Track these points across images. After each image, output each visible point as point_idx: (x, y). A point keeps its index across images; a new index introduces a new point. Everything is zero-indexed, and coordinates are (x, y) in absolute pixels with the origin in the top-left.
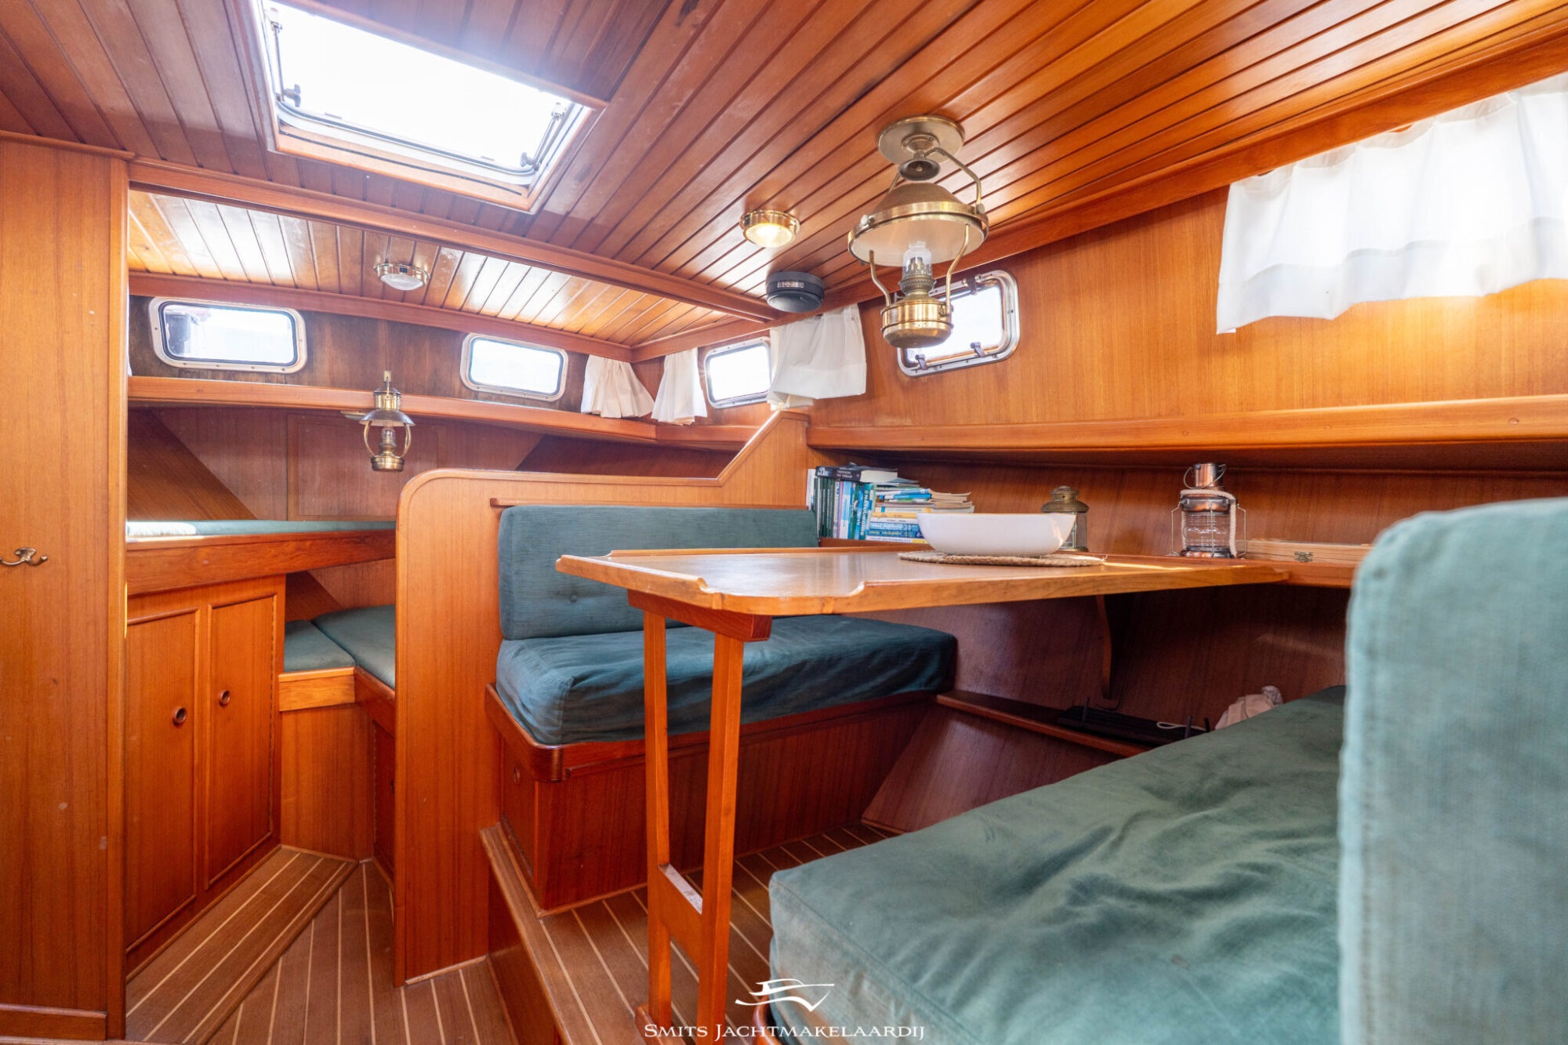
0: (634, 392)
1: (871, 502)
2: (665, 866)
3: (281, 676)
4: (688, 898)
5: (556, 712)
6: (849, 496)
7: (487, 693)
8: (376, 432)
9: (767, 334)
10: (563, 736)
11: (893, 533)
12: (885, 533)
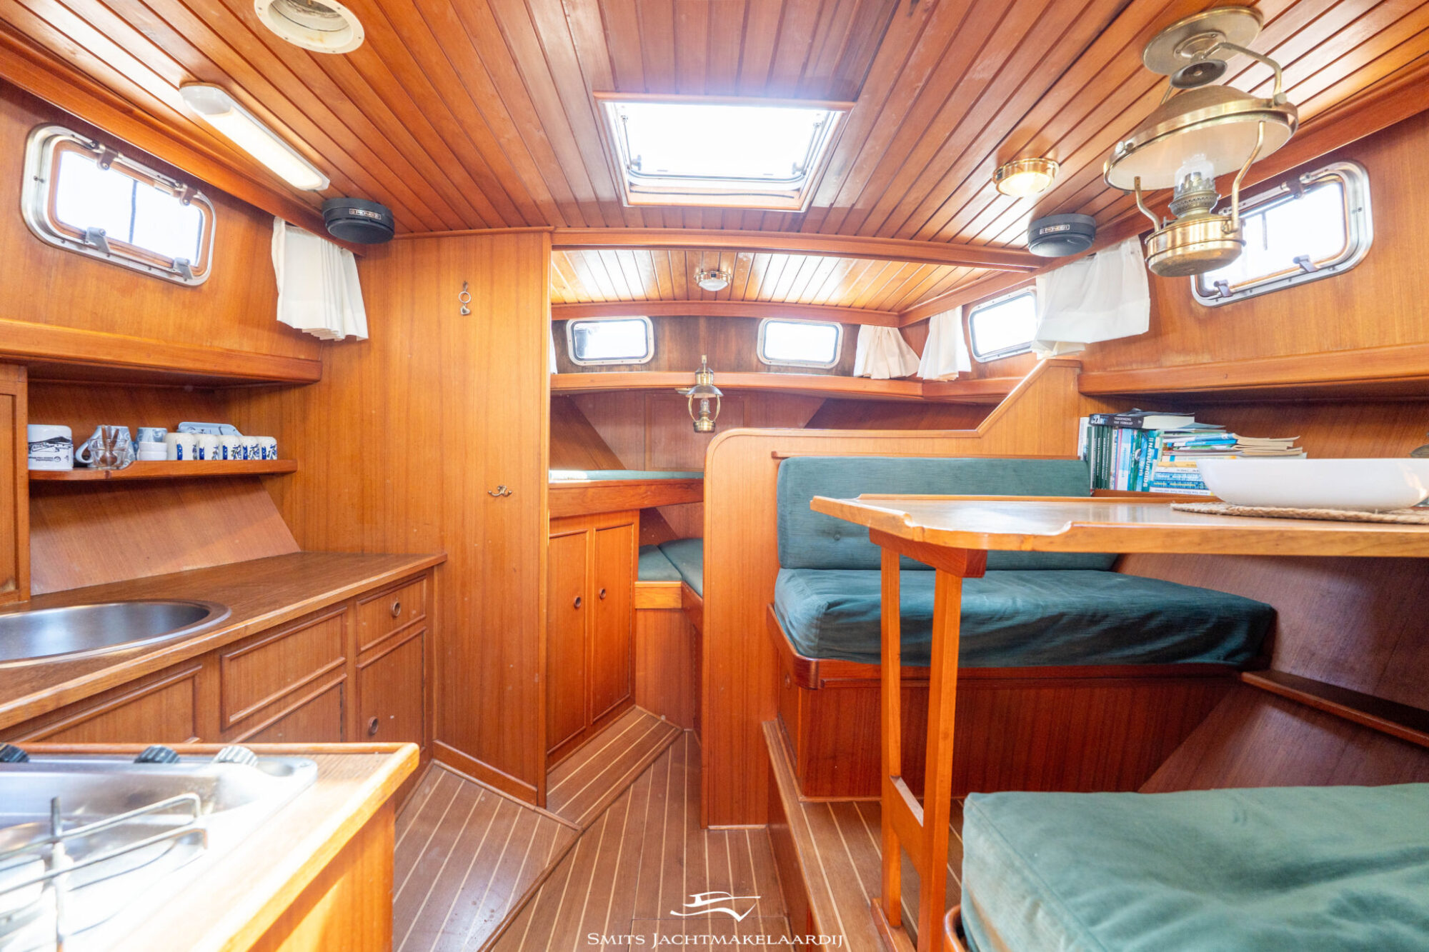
0: (902, 354)
1: (1156, 451)
2: (897, 778)
3: (636, 583)
4: (913, 810)
5: (814, 631)
6: (1130, 445)
7: (768, 609)
8: (697, 402)
9: (1033, 283)
10: (819, 651)
11: (1185, 485)
12: (1174, 484)
